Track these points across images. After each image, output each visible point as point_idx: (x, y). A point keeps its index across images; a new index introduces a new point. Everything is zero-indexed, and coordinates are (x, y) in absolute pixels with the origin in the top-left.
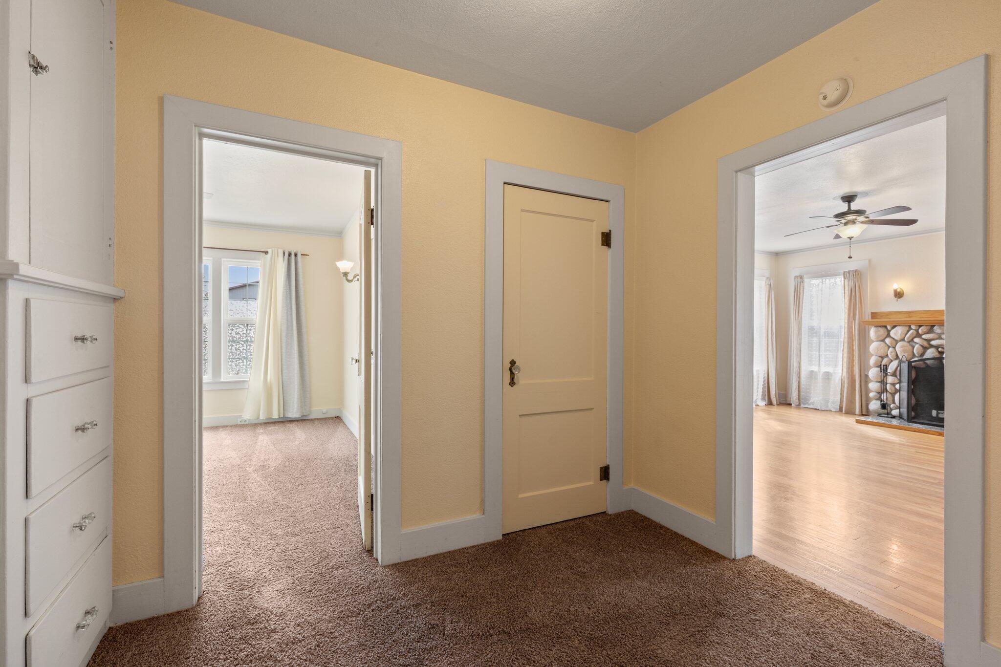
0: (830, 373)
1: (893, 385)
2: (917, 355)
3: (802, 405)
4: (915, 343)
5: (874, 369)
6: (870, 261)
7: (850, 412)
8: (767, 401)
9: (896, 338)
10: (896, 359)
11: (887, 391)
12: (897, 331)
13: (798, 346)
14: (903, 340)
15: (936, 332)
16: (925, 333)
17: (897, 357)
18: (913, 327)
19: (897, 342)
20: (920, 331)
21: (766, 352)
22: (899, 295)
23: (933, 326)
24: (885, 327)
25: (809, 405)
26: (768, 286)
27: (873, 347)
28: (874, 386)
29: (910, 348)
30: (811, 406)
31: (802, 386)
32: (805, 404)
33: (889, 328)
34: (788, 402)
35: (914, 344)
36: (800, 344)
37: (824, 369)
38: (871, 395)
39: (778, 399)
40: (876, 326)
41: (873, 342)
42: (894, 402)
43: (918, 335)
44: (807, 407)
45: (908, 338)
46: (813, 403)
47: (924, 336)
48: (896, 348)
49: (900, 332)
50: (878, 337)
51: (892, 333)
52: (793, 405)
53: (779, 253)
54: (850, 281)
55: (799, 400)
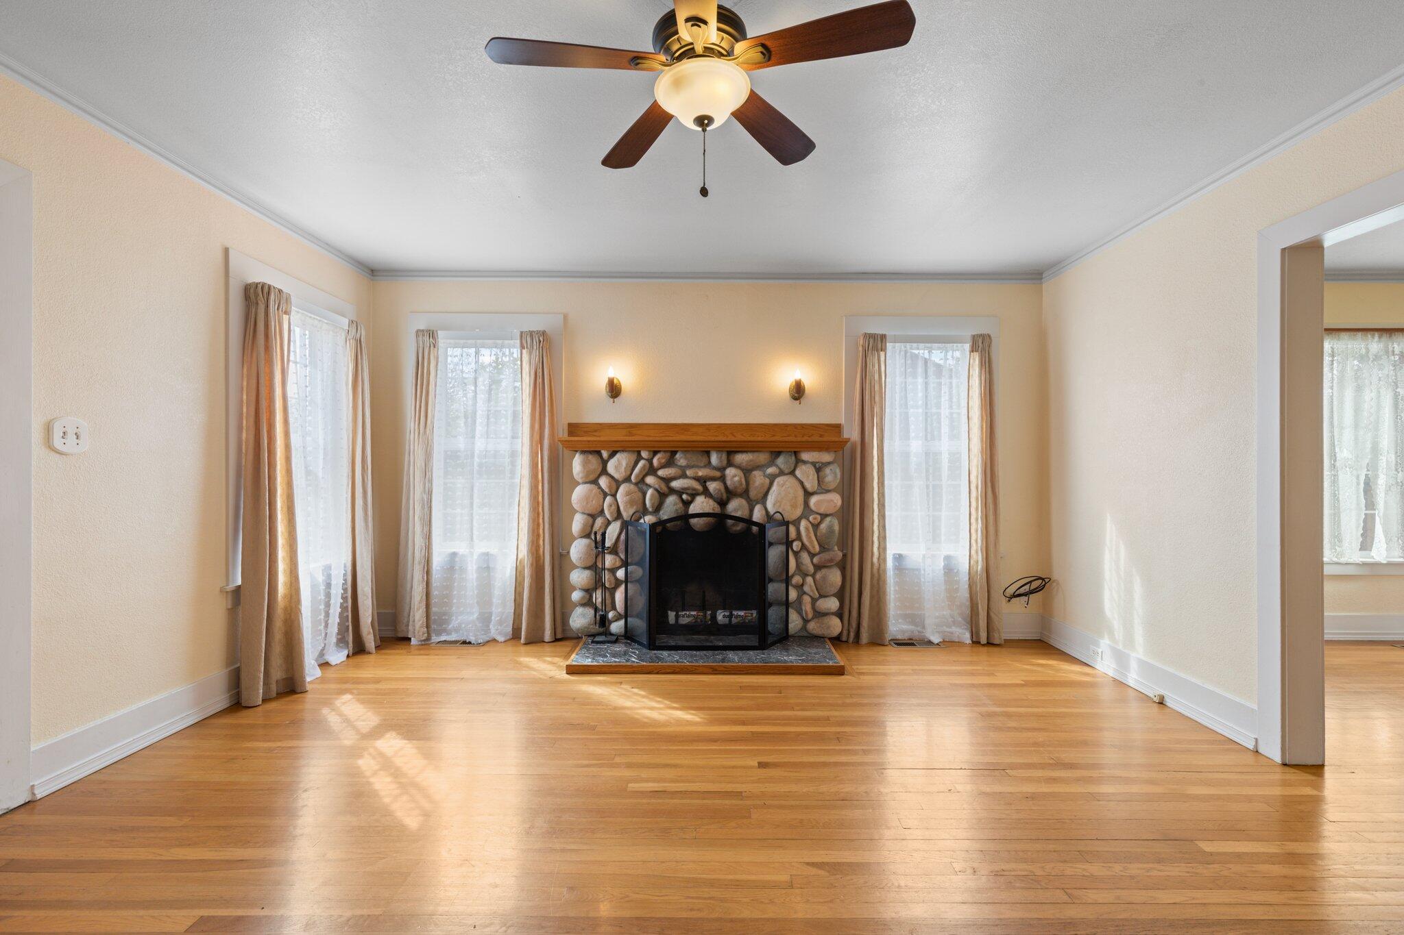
0: (492, 555)
1: (613, 571)
2: (650, 510)
3: (435, 639)
4: (647, 485)
5: (579, 540)
6: (565, 317)
7: (535, 640)
8: (351, 645)
9: (616, 476)
10: (616, 519)
11: (603, 585)
12: (619, 463)
13: (425, 497)
14: (627, 479)
15: (679, 464)
16: (662, 467)
17: (619, 515)
18: (644, 454)
19: (617, 483)
20: (655, 461)
21: (350, 517)
22: (614, 390)
23: (674, 453)
24: (599, 453)
25: (449, 633)
26: (353, 342)
27: (579, 494)
28: (579, 577)
29: (640, 494)
30: (453, 637)
31: (435, 593)
32: (439, 633)
33: (605, 454)
34: (400, 635)
35: (645, 488)
36: (430, 493)
37: (481, 548)
38: (576, 596)
39: (377, 632)
40: (583, 452)
41: (578, 484)
42: (614, 608)
43: (652, 471)
44: (445, 642)
45: (637, 476)
46: (457, 630)
47: (660, 473)
48: (619, 496)
49: (624, 464)
50: (587, 476)
51: (611, 467)
52: (414, 641)
53: (379, 271)
54: (534, 351)
55: (428, 627)
